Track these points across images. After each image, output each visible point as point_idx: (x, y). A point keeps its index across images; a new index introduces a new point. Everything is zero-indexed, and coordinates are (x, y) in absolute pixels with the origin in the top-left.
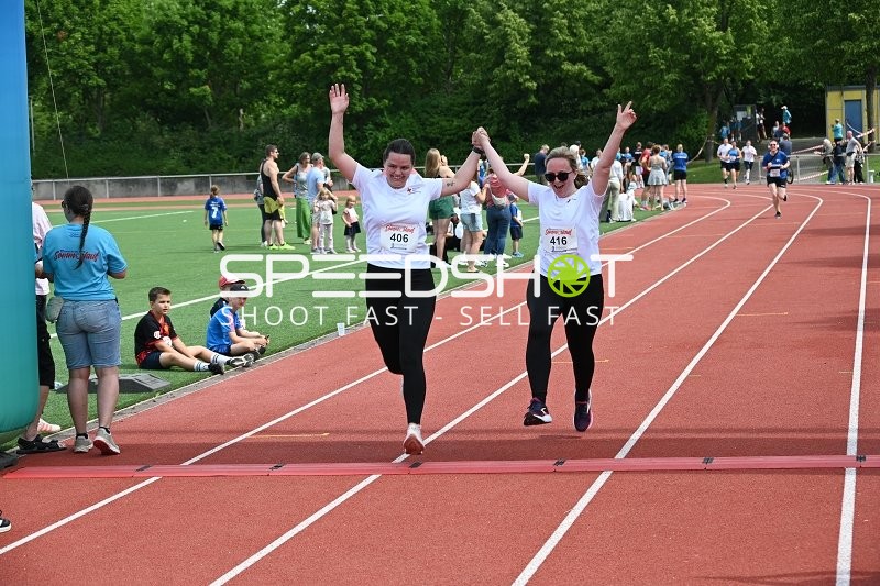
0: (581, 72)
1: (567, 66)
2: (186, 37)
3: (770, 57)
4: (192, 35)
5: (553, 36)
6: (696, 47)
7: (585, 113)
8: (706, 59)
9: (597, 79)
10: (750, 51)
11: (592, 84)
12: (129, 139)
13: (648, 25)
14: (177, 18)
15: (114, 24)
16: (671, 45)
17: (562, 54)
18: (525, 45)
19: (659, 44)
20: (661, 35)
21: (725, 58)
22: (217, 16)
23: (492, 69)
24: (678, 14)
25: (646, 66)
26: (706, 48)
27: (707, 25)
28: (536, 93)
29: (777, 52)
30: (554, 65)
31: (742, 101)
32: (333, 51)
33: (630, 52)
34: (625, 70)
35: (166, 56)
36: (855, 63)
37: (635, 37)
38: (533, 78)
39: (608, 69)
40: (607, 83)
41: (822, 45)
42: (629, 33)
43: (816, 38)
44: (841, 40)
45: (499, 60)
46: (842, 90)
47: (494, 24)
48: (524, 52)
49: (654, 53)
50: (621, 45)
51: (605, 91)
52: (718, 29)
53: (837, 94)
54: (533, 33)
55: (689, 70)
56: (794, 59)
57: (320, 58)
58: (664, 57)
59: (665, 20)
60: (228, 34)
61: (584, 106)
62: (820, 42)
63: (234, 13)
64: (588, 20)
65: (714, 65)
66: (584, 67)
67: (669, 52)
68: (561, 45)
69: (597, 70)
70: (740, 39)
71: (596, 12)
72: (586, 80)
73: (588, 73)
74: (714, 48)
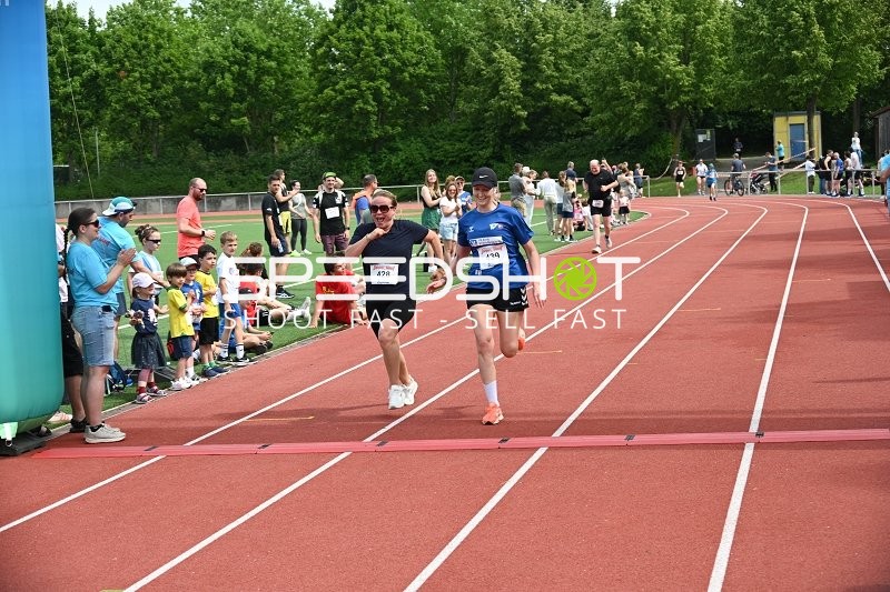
0: (566, 103)
1: (554, 97)
2: (228, 76)
5: (541, 71)
9: (579, 108)
11: (575, 112)
12: (180, 163)
13: (620, 60)
14: (220, 59)
16: (641, 79)
17: (550, 86)
18: (516, 79)
19: (629, 78)
20: (631, 69)
21: (686, 89)
24: (645, 50)
25: (618, 96)
26: (669, 81)
27: (671, 60)
28: (526, 120)
29: (729, 83)
30: (542, 95)
31: (703, 125)
36: (798, 93)
37: (609, 72)
38: (524, 108)
39: (586, 100)
40: (586, 113)
41: (769, 78)
42: (604, 68)
43: (762, 73)
44: (784, 76)
45: (496, 91)
46: (787, 116)
47: (490, 61)
48: (516, 85)
49: (625, 85)
50: (597, 77)
51: (588, 118)
52: (680, 64)
53: (783, 118)
54: (523, 70)
55: (655, 99)
56: (743, 90)
58: (634, 89)
59: (633, 54)
60: (263, 71)
61: (568, 131)
62: (766, 76)
63: (268, 54)
64: (569, 58)
65: (678, 95)
66: (569, 97)
67: (638, 84)
68: (548, 79)
69: (579, 99)
70: (700, 74)
72: (571, 109)
73: (572, 103)
74: (678, 80)
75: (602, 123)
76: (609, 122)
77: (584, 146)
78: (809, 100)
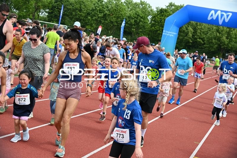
0: (200, 41)
1: (198, 39)
2: (133, 20)
4: (134, 20)
5: (197, 34)
6: (221, 41)
7: (199, 48)
8: (223, 44)
9: (203, 43)
10: (231, 44)
11: (202, 43)
12: (118, 35)
13: (214, 36)
14: (132, 16)
15: (121, 15)
16: (217, 40)
18: (191, 34)
19: (215, 40)
20: (216, 38)
21: (226, 44)
22: (139, 18)
23: (184, 37)
24: (219, 35)
25: (212, 43)
26: (223, 42)
27: (224, 38)
28: (191, 43)
30: (196, 39)
32: (158, 28)
33: (210, 40)
35: (129, 22)
37: (211, 37)
38: (192, 40)
39: (205, 42)
40: (204, 44)
42: (210, 36)
45: (186, 35)
47: (187, 29)
48: (191, 35)
49: (214, 41)
50: (208, 38)
51: (204, 45)
52: (226, 39)
54: (193, 32)
55: (219, 45)
57: (156, 29)
58: (215, 42)
59: (217, 35)
60: (140, 21)
61: (200, 47)
63: (142, 18)
64: (203, 32)
66: (201, 40)
67: (216, 41)
68: (198, 36)
69: (203, 41)
70: (229, 42)
71: (205, 31)
72: (201, 42)
73: (202, 41)
74: (225, 42)
75: (207, 47)
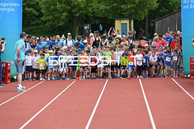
3: (98, 9)
6: (73, 4)
7: (33, 25)
8: (76, 9)
9: (37, 14)
17: (25, 5)
21: (83, 8)
25: (55, 10)
26: (76, 5)
29: (100, 7)
33: (50, 5)
34: (48, 11)
36: (126, 12)
39: (42, 11)
40: (41, 15)
41: (115, 6)
43: (113, 3)
44: (122, 4)
53: (119, 21)
55: (70, 12)
56: (106, 10)
58: (62, 7)
61: (33, 23)
62: (115, 4)
66: (33, 9)
72: (34, 14)
74: (79, 5)
75: (49, 20)
76: (51, 20)
77: (39, 29)
78: (130, 15)
